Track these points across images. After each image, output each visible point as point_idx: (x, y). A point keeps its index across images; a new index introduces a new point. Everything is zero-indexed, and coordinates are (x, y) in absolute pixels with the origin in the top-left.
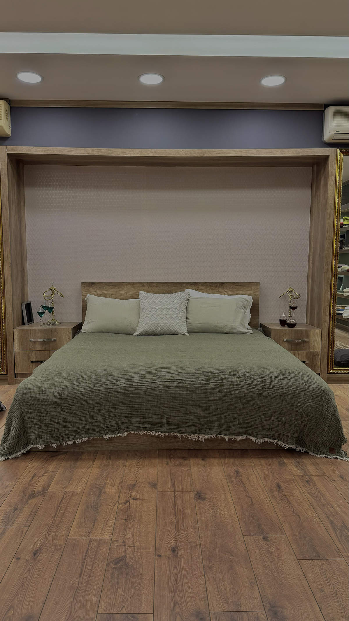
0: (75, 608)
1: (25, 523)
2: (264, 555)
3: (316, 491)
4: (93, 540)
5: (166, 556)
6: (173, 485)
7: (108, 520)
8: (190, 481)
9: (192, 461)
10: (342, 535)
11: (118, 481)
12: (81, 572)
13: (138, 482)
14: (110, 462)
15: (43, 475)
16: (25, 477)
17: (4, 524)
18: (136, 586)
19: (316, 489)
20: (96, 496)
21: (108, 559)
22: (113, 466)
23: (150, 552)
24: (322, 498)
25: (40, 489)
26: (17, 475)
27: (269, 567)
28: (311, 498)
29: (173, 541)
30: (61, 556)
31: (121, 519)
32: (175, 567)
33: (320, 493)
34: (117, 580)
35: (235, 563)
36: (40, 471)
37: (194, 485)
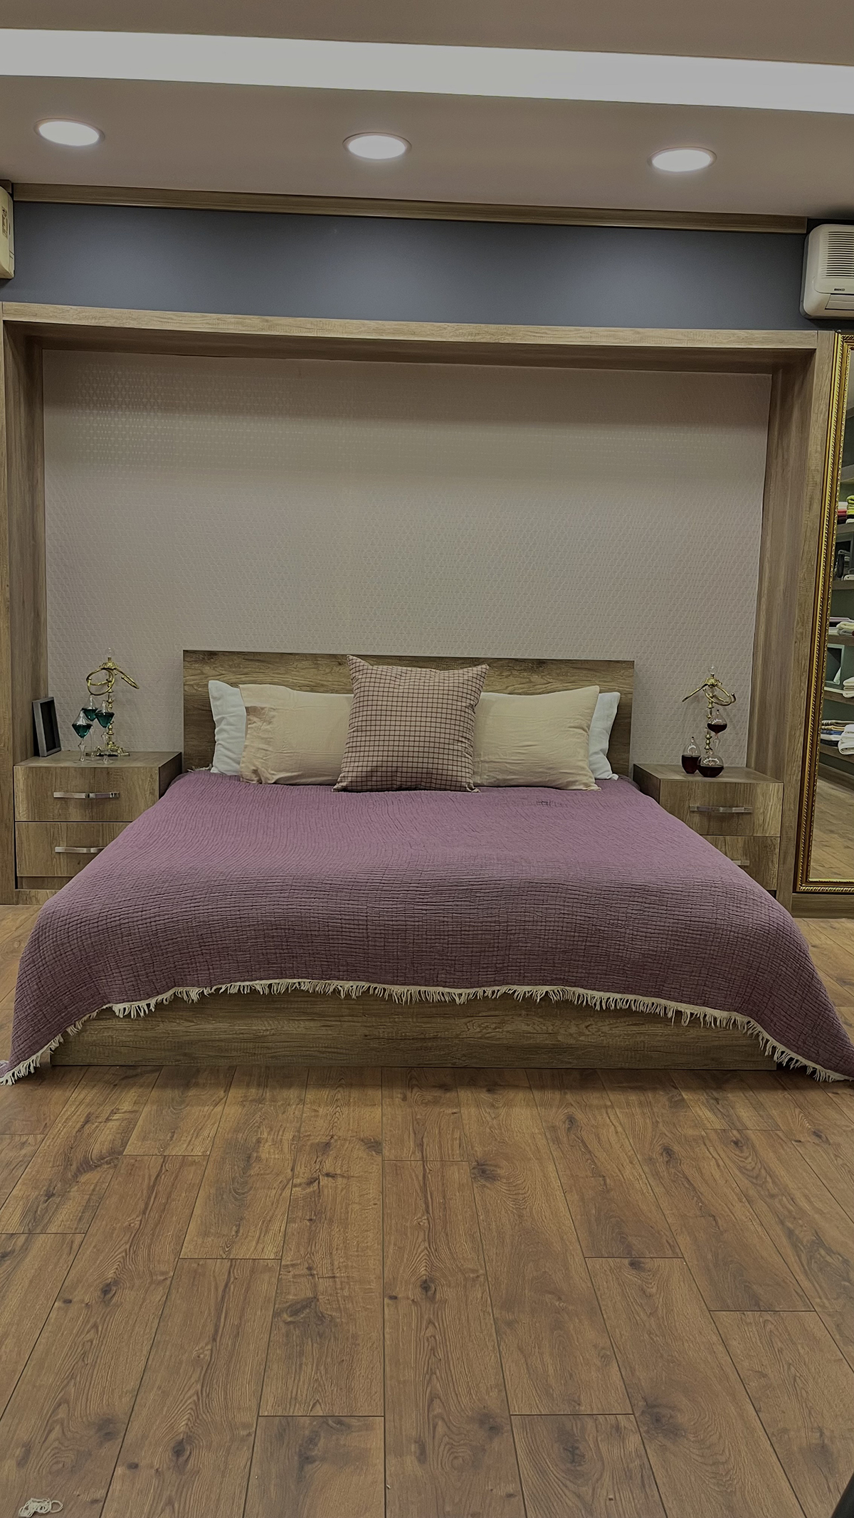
0: (206, 1404)
1: (75, 1226)
2: (632, 1300)
3: (756, 1164)
4: (238, 1263)
5: (408, 1298)
6: (421, 1145)
7: (270, 1221)
8: (460, 1138)
9: (465, 1095)
10: (813, 1261)
11: (289, 1135)
12: (216, 1331)
13: (335, 1137)
14: (266, 1093)
15: (108, 1120)
16: (65, 1122)
17: (27, 1228)
18: (343, 1360)
19: (755, 1159)
20: (238, 1167)
21: (275, 1304)
22: (274, 1101)
23: (371, 1289)
24: (769, 1179)
25: (104, 1151)
26: (45, 1119)
27: (645, 1325)
28: (743, 1179)
29: (425, 1268)
30: (165, 1296)
31: (301, 1219)
32: (430, 1322)
33: (765, 1169)
34: (298, 1347)
35: (566, 1315)
36: (99, 1110)
37: (470, 1147)
